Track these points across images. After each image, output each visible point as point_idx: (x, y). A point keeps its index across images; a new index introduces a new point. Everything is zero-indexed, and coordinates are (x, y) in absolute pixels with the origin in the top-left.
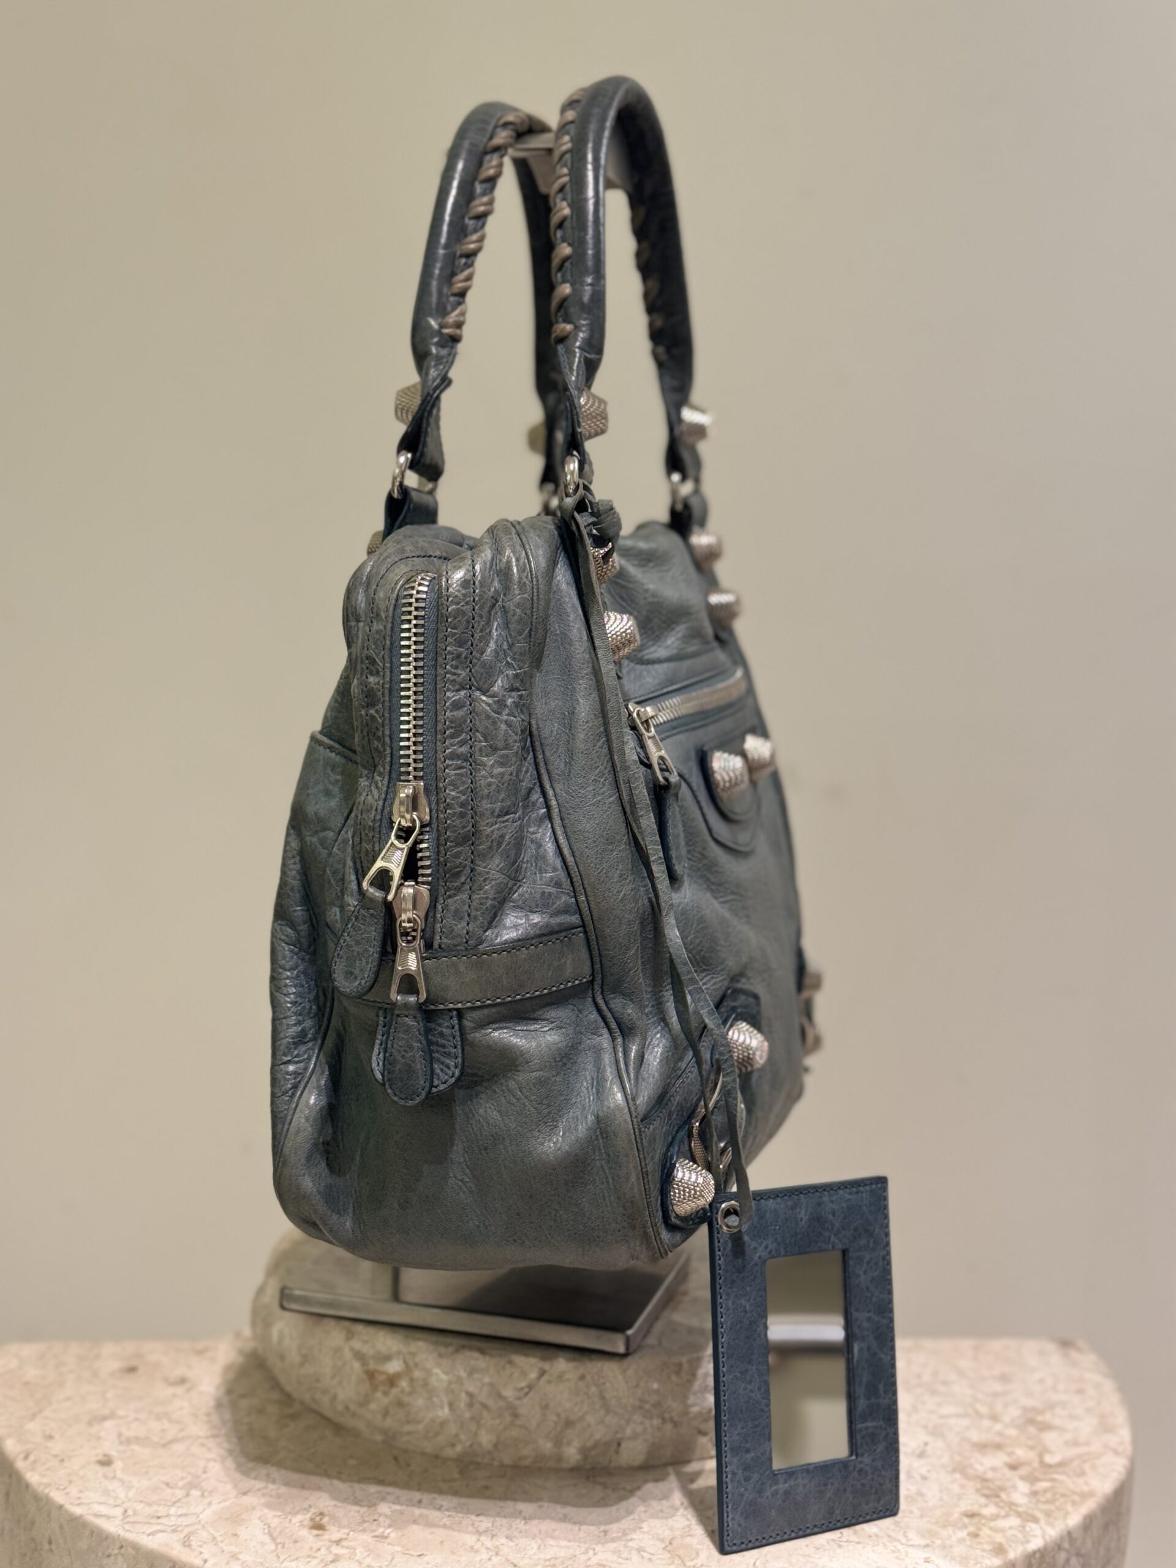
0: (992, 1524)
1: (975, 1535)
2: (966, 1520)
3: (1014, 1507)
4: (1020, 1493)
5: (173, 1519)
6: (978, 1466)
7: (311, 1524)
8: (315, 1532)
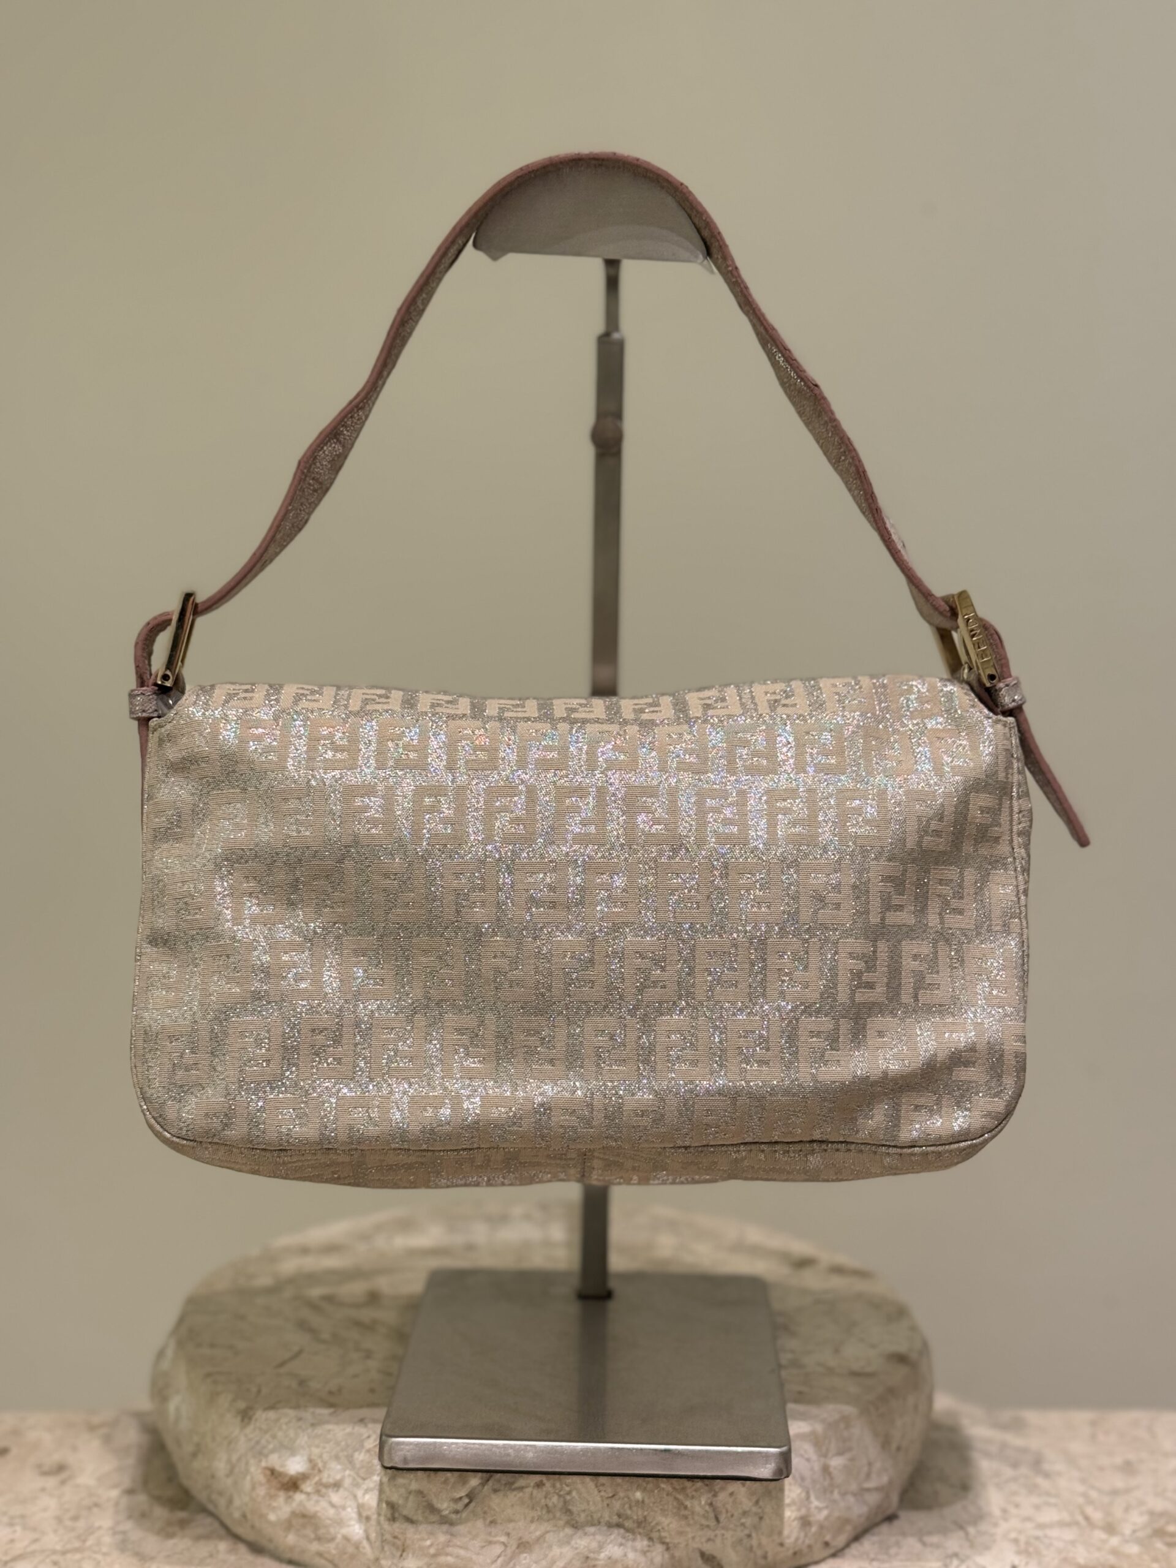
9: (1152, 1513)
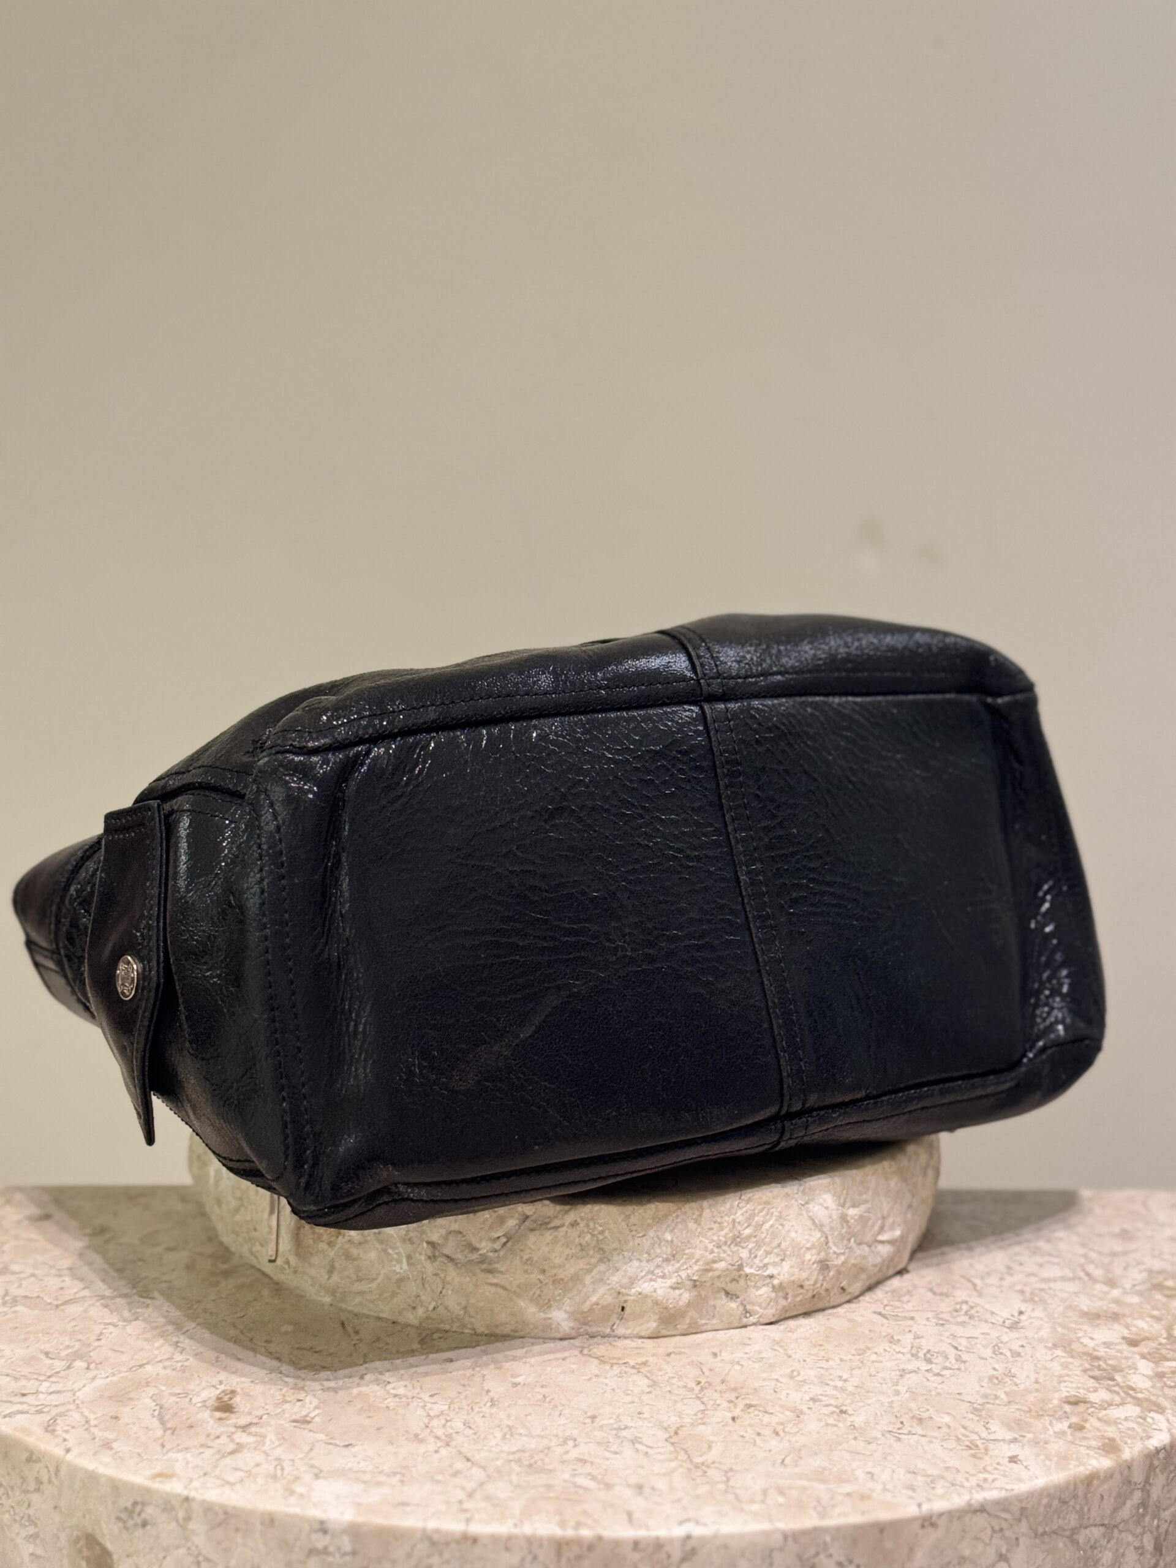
0: (1104, 1412)
1: (1080, 1428)
2: (1067, 1408)
3: (1131, 1392)
4: (1141, 1377)
5: (41, 1396)
6: (1085, 1341)
7: (216, 1405)
8: (218, 1414)
9: (1150, 1271)
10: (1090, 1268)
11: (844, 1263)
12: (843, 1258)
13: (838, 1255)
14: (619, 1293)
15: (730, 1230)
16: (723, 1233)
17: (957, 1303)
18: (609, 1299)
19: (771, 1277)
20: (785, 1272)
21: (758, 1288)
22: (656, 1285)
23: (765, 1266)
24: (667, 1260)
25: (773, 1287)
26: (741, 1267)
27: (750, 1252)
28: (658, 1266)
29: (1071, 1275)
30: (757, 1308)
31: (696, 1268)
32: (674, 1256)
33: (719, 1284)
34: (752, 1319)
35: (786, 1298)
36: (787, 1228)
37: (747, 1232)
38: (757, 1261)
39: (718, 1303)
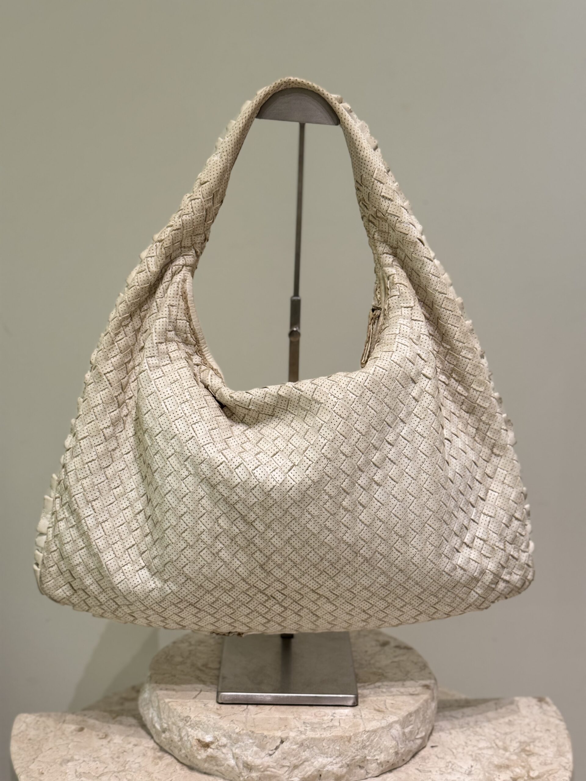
10: (497, 741)
11: (404, 751)
12: (403, 749)
13: (402, 748)
14: (319, 771)
15: (362, 744)
16: (359, 745)
17: (447, 763)
18: (316, 773)
19: (377, 759)
20: (382, 757)
21: (371, 764)
22: (333, 767)
23: (375, 756)
24: (337, 757)
25: (378, 763)
26: (365, 757)
27: (369, 751)
28: (334, 759)
29: (490, 746)
30: (371, 771)
31: (349, 759)
32: (340, 755)
33: (358, 764)
34: (370, 775)
35: (382, 767)
36: (383, 740)
37: (368, 743)
38: (371, 754)
39: (357, 771)
